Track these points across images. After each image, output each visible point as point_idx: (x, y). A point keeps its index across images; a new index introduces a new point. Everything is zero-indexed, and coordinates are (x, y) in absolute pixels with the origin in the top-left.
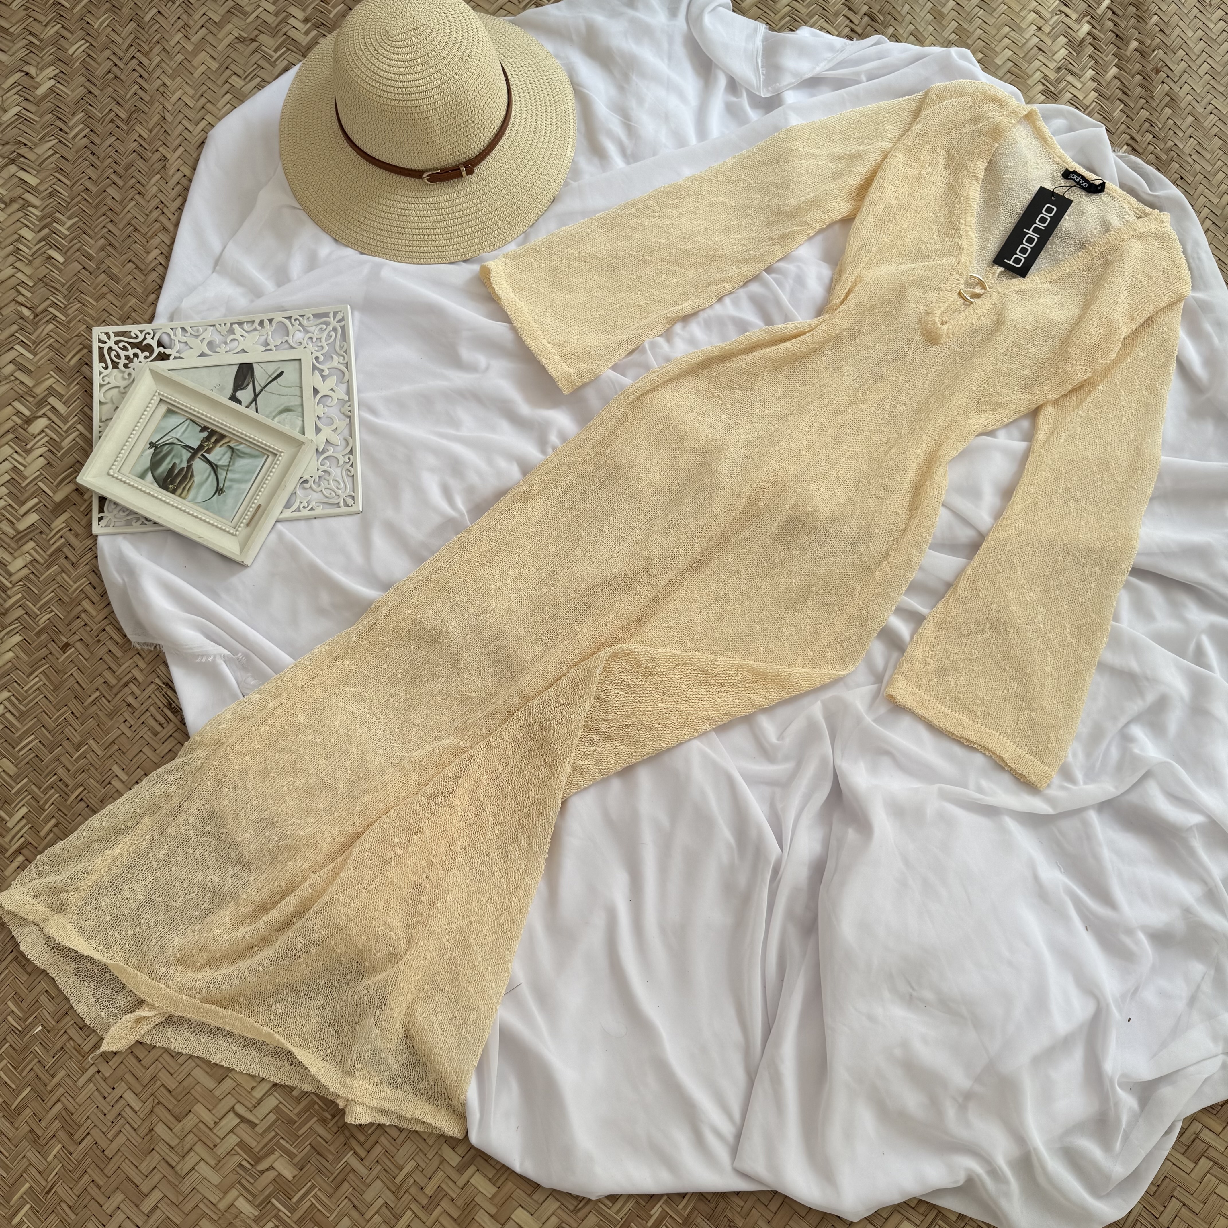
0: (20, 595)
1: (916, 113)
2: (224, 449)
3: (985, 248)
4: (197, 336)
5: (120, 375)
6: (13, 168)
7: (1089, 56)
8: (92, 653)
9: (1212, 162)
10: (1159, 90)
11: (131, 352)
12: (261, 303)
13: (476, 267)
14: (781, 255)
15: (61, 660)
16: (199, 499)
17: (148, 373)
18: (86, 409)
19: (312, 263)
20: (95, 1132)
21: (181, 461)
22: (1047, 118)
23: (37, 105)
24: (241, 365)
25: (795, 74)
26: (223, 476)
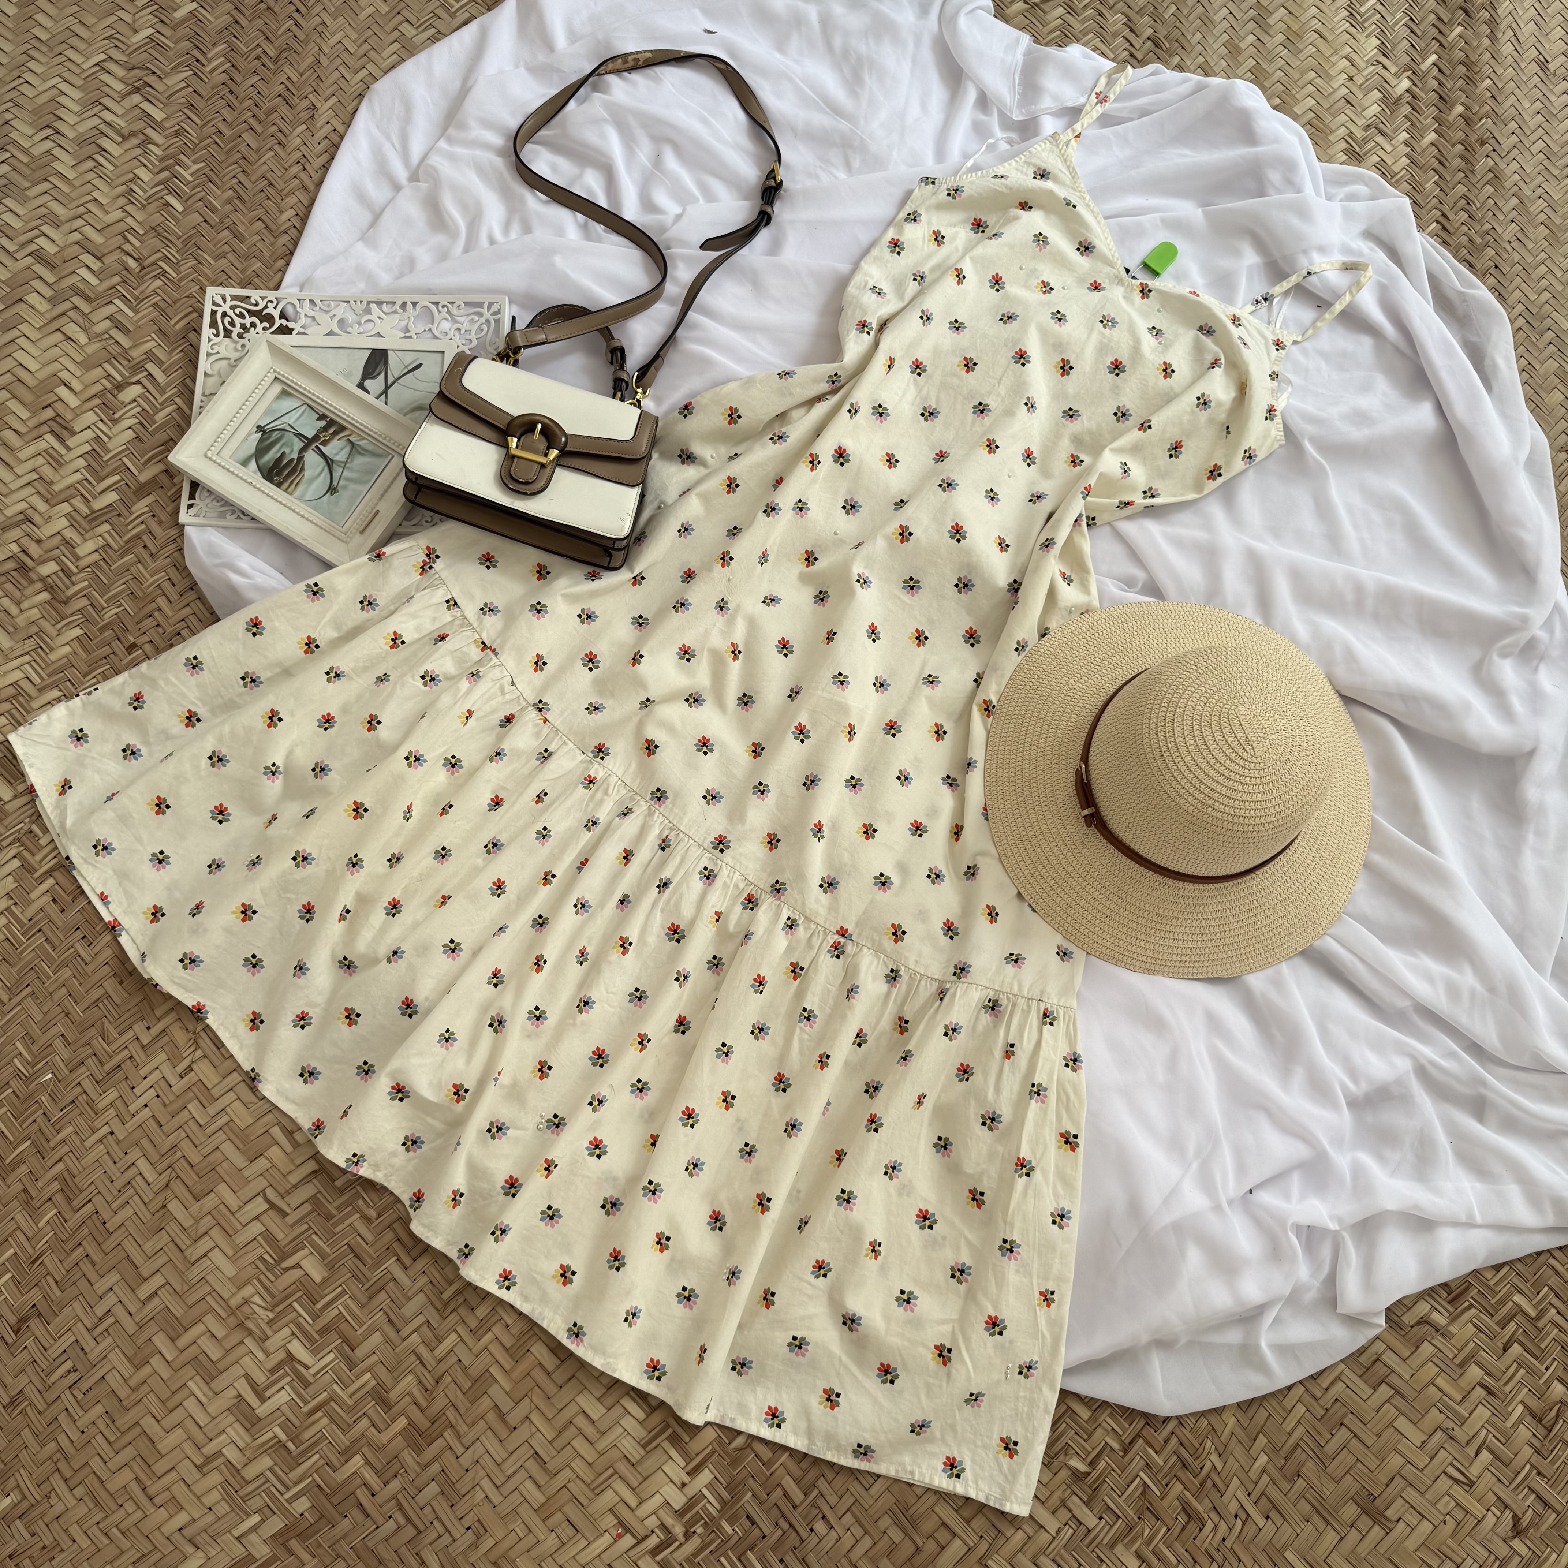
0: (86, 583)
2: (343, 442)
4: (327, 312)
5: (232, 345)
6: (136, 98)
7: (1406, 116)
9: (1535, 254)
10: (1482, 164)
11: (248, 321)
16: (307, 497)
17: (266, 345)
18: (188, 381)
20: (98, 1200)
21: (292, 451)
23: (174, 29)
24: (375, 351)
25: (1055, 98)
26: (339, 474)
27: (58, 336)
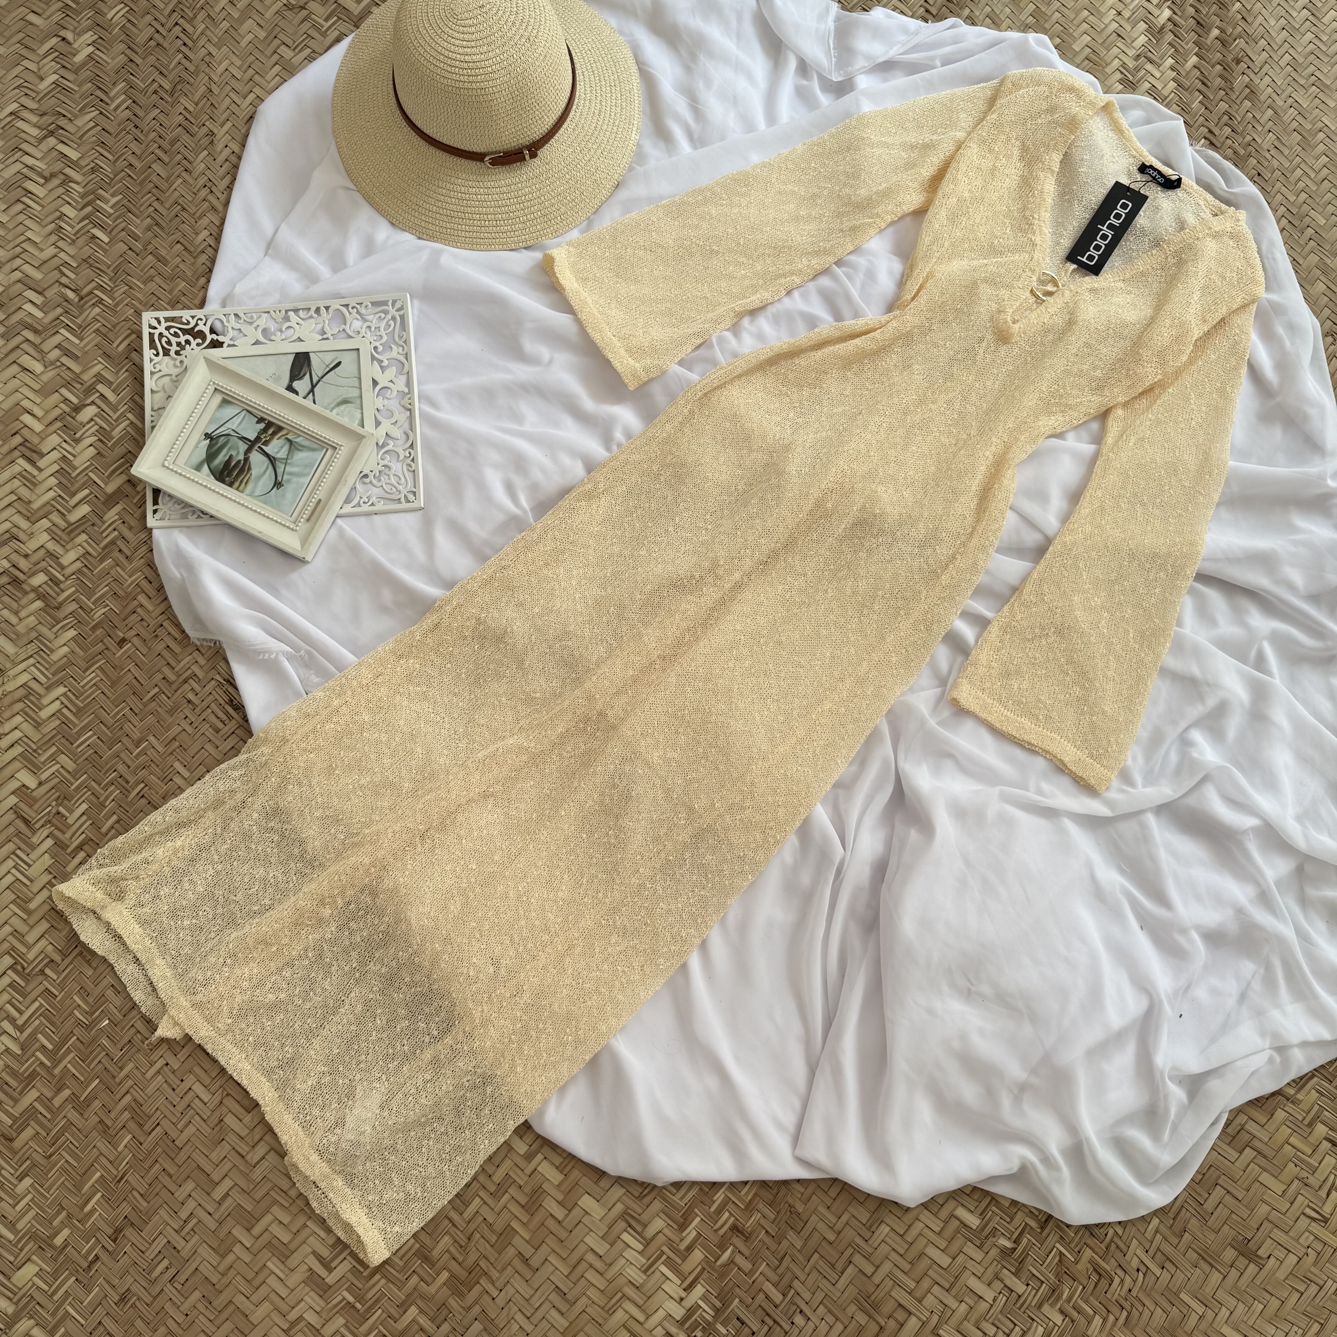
0: (73, 589)
1: (992, 102)
2: (282, 441)
3: (1058, 244)
4: (251, 323)
5: (172, 362)
6: (52, 141)
7: (1170, 44)
8: (150, 649)
9: (1291, 158)
10: (1240, 81)
11: (182, 339)
12: (317, 289)
13: (538, 255)
14: (852, 248)
15: (118, 655)
16: (257, 493)
17: (202, 361)
18: (136, 397)
19: (369, 248)
21: (238, 453)
22: (1124, 109)
23: (76, 73)
24: (298, 355)
25: (868, 57)
26: (282, 470)
27: (15, 369)
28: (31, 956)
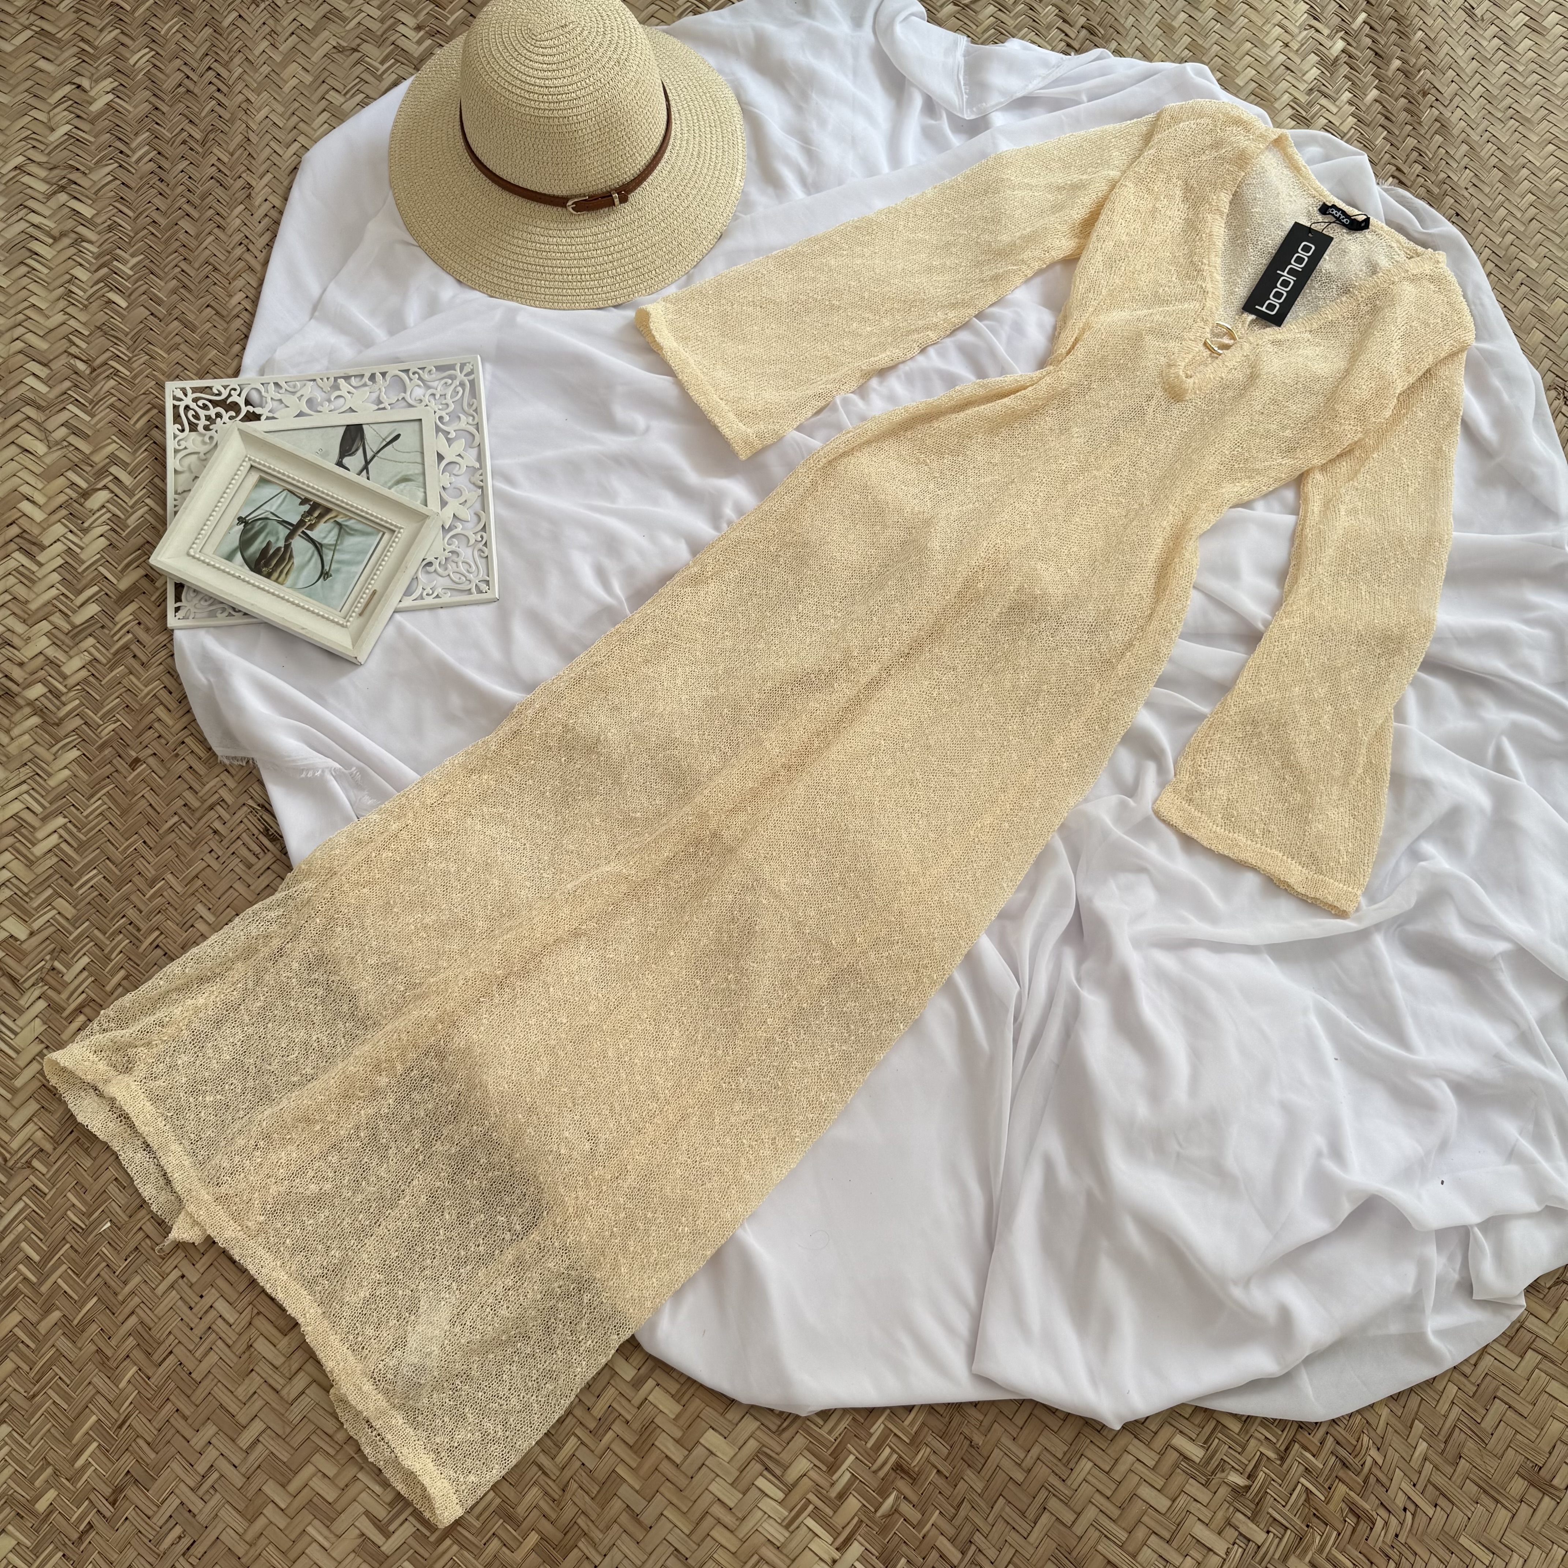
0: (77, 702)
1: (1148, 138)
2: (330, 525)
3: (1232, 293)
4: (293, 393)
5: (200, 439)
6: (63, 197)
7: (1345, 76)
8: (168, 770)
9: (1492, 197)
10: (1428, 115)
11: (212, 412)
12: (372, 353)
13: (630, 314)
14: (995, 299)
15: (129, 779)
16: (300, 584)
17: (236, 434)
18: (157, 480)
19: (433, 307)
20: (179, 1351)
21: (278, 540)
22: (1299, 145)
23: (92, 122)
24: (348, 427)
25: (1003, 93)
26: (330, 557)
27: (14, 449)
28: (15, 1145)
